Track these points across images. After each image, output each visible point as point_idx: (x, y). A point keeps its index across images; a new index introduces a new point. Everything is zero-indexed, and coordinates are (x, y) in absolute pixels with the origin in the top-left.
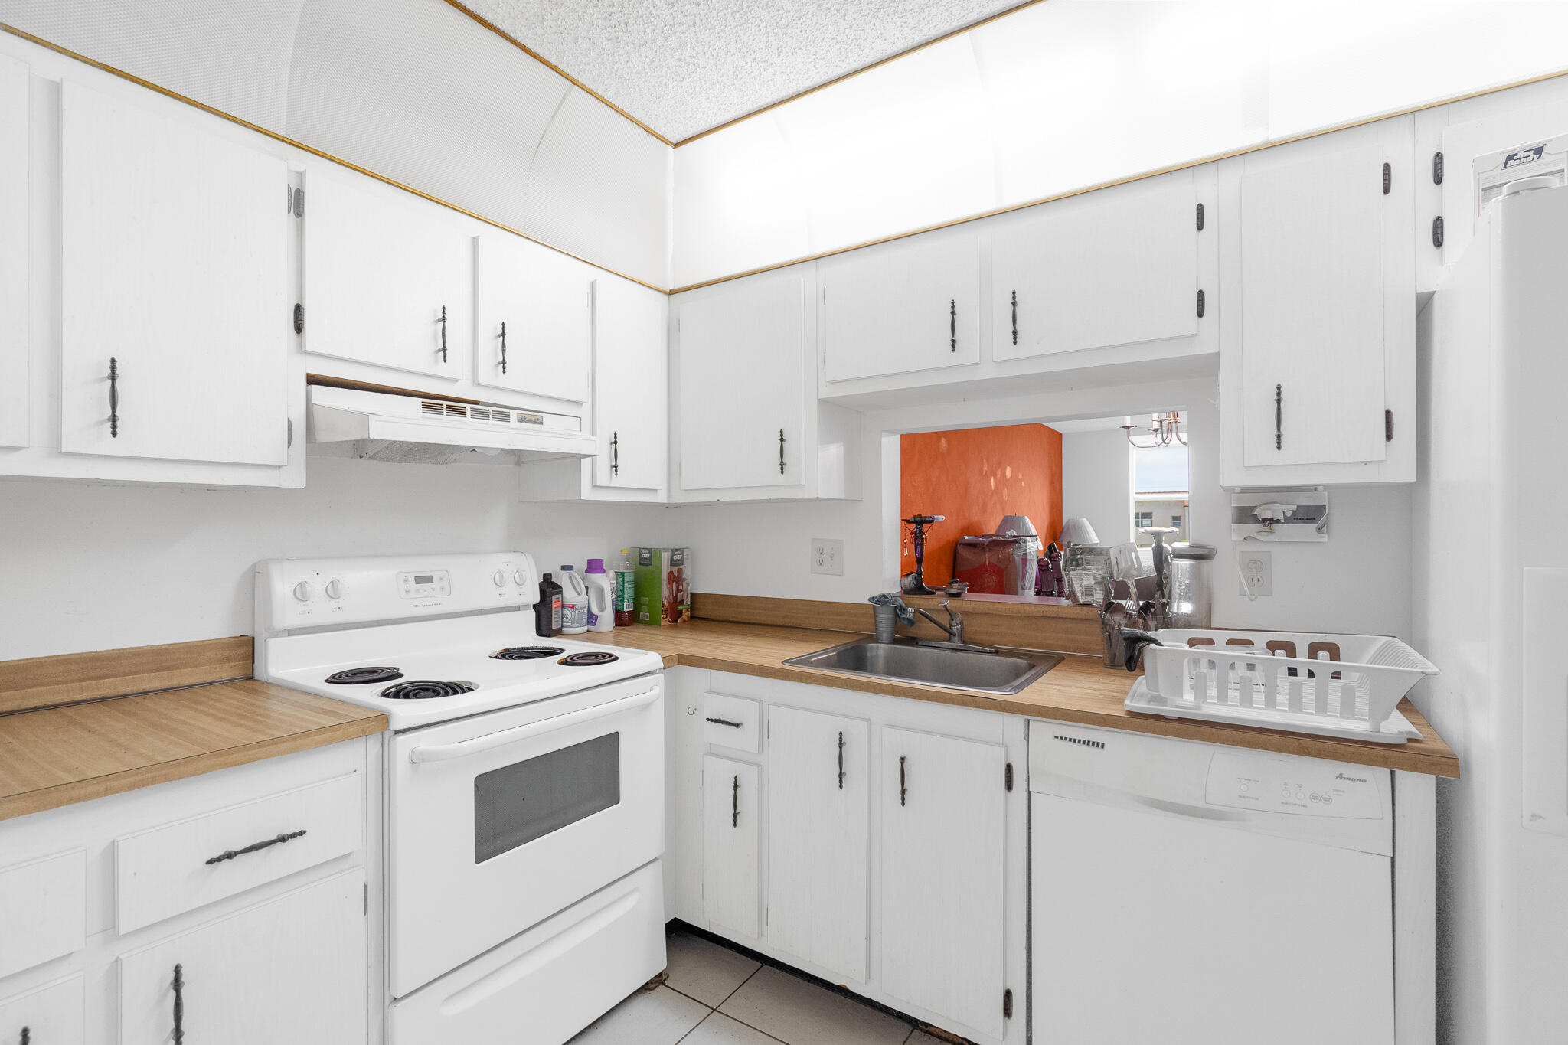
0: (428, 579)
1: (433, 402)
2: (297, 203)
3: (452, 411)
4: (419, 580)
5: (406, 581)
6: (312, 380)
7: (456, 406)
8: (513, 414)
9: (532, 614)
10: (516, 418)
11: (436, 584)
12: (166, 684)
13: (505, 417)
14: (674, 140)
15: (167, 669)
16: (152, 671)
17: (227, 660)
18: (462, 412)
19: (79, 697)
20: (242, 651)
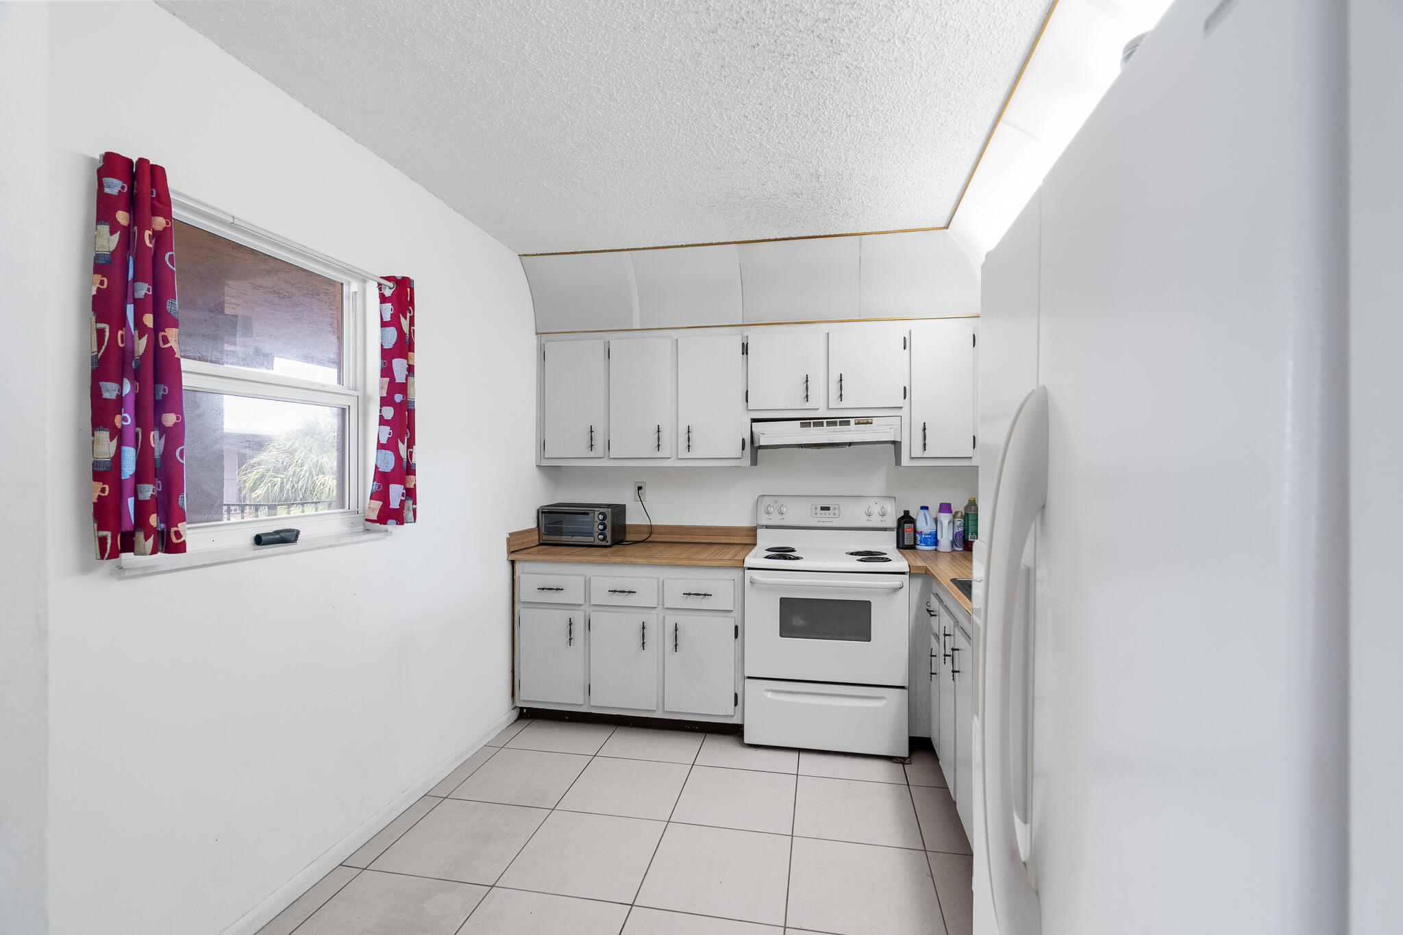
0: (828, 509)
1: (805, 422)
2: (745, 349)
3: (816, 425)
4: (823, 509)
5: (816, 509)
6: (754, 420)
7: (818, 422)
8: (852, 421)
9: (894, 533)
10: (854, 423)
11: (831, 511)
12: (728, 542)
13: (848, 423)
14: (943, 225)
15: (728, 536)
16: (725, 536)
17: (748, 536)
18: (821, 424)
19: (704, 541)
20: (752, 533)
